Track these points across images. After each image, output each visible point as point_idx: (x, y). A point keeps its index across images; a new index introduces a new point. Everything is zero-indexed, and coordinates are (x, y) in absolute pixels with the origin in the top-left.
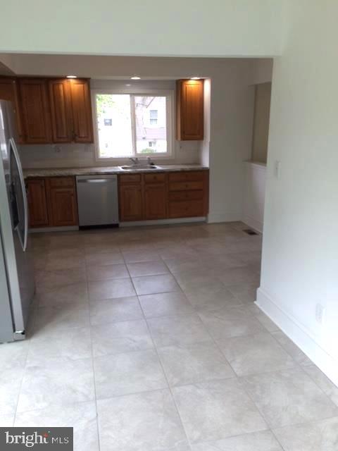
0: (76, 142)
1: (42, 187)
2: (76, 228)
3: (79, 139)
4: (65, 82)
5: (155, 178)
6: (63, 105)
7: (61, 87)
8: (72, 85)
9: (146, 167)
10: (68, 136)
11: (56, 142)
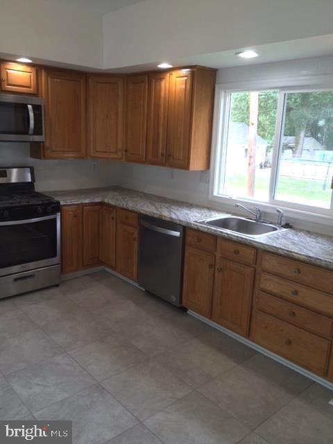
1: (112, 218)
3: (173, 161)
7: (163, 83)
10: (162, 155)
11: (152, 163)
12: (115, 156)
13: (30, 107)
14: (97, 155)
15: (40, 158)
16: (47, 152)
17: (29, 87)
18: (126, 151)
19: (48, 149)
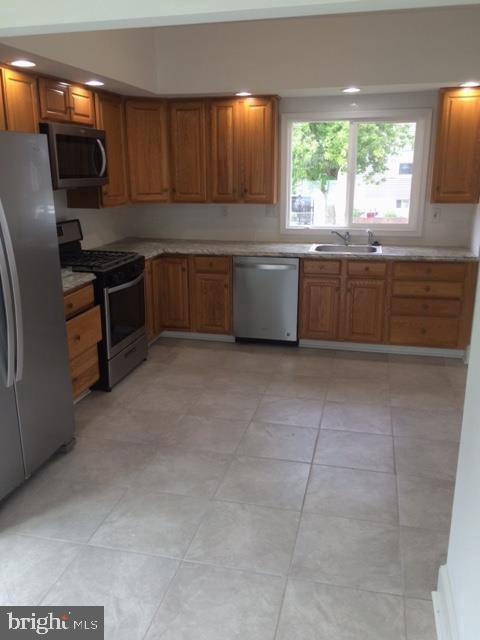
0: (246, 202)
1: (183, 269)
2: (231, 339)
3: (251, 197)
4: (237, 104)
5: (367, 269)
6: (230, 141)
7: (230, 111)
8: (248, 108)
9: (362, 250)
10: (234, 191)
11: (216, 201)
12: (160, 197)
13: (99, 141)
14: (140, 198)
15: (98, 208)
16: (105, 199)
17: (88, 116)
18: (174, 190)
19: (106, 194)
